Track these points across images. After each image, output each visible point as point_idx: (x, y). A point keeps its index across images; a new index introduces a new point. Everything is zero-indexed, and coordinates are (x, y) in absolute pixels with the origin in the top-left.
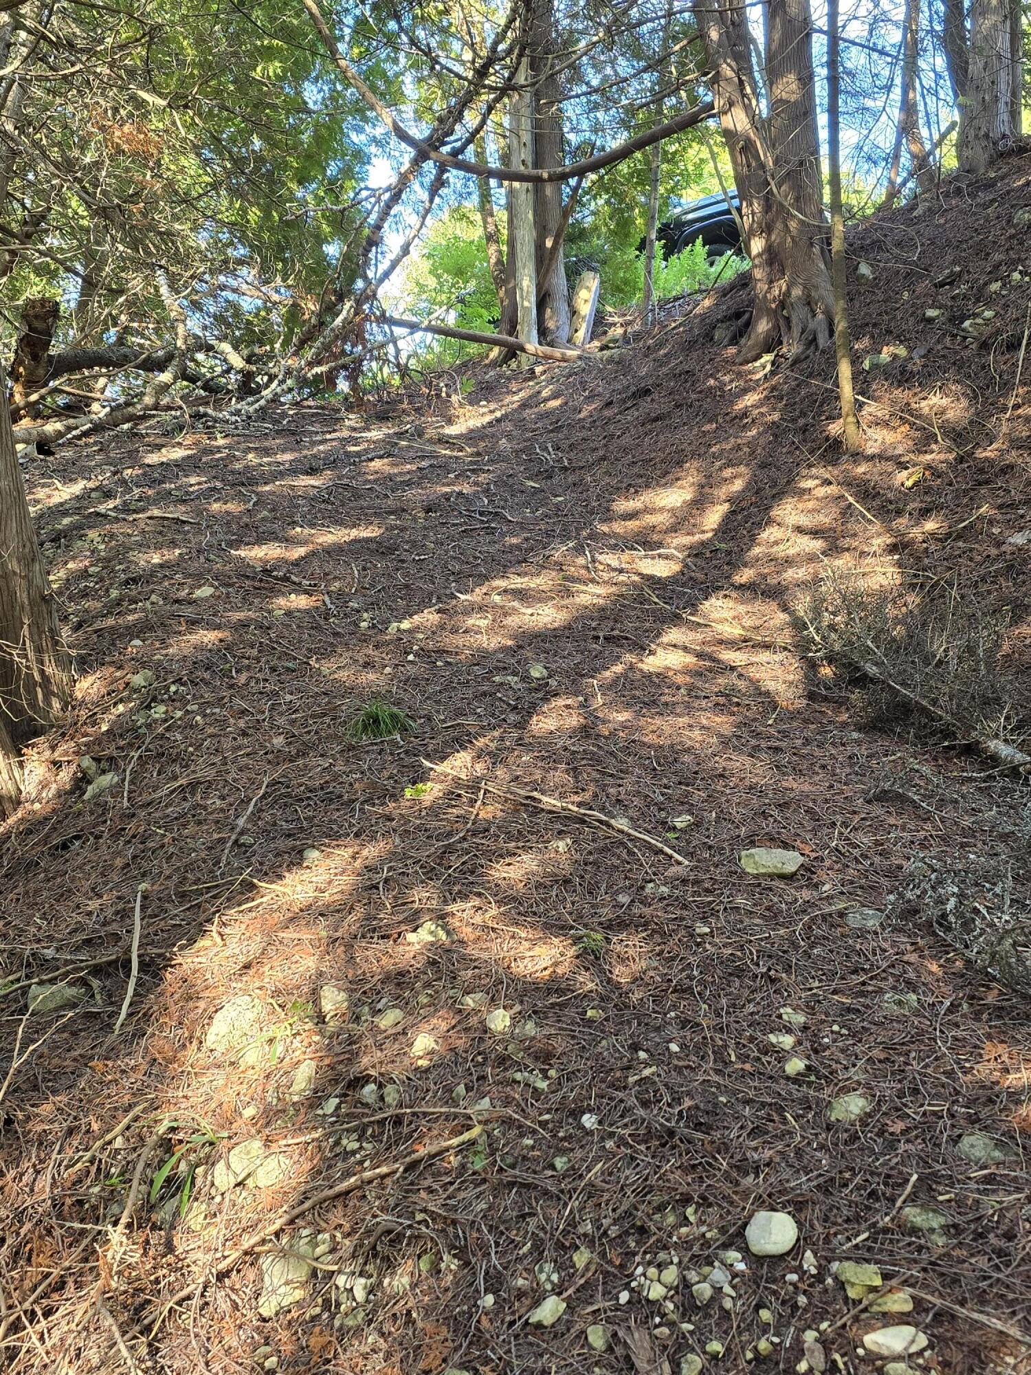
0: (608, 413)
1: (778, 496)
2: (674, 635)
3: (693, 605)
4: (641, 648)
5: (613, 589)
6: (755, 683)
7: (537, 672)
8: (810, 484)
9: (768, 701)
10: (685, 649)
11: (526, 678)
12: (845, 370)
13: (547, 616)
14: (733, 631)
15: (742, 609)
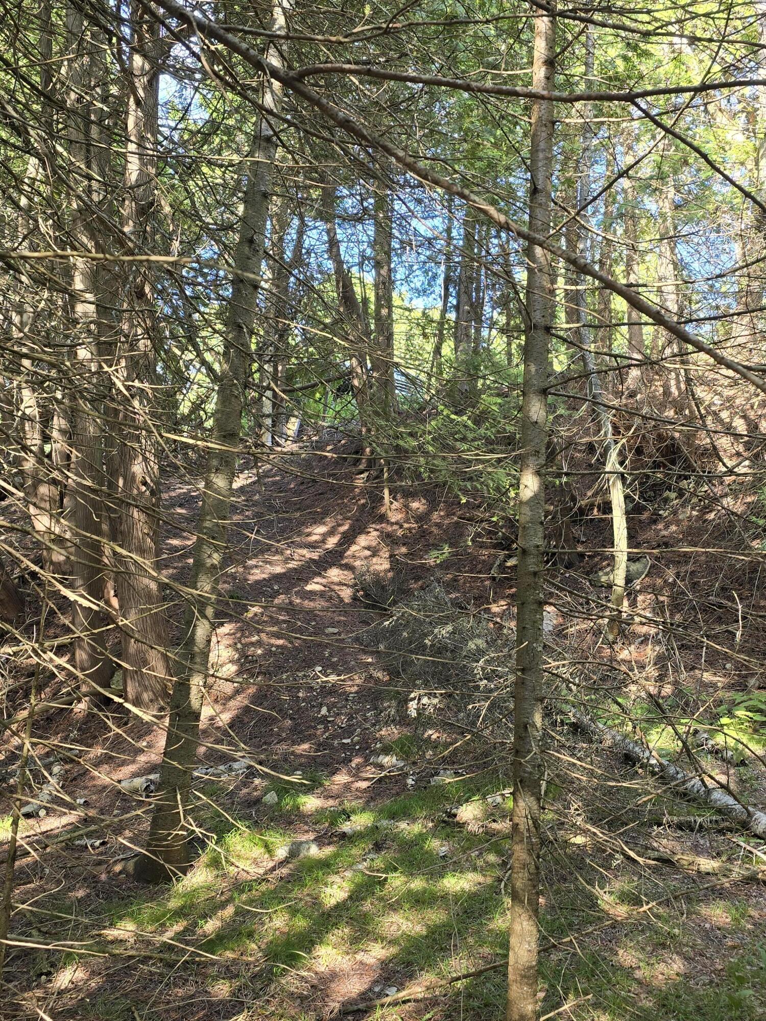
0: (302, 487)
1: (360, 533)
2: (318, 579)
3: (325, 570)
4: (307, 582)
5: (300, 563)
6: (339, 595)
7: (276, 587)
8: (371, 530)
9: (341, 600)
10: (321, 584)
11: (273, 589)
12: (386, 492)
13: (279, 570)
14: (336, 579)
15: (341, 572)
